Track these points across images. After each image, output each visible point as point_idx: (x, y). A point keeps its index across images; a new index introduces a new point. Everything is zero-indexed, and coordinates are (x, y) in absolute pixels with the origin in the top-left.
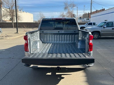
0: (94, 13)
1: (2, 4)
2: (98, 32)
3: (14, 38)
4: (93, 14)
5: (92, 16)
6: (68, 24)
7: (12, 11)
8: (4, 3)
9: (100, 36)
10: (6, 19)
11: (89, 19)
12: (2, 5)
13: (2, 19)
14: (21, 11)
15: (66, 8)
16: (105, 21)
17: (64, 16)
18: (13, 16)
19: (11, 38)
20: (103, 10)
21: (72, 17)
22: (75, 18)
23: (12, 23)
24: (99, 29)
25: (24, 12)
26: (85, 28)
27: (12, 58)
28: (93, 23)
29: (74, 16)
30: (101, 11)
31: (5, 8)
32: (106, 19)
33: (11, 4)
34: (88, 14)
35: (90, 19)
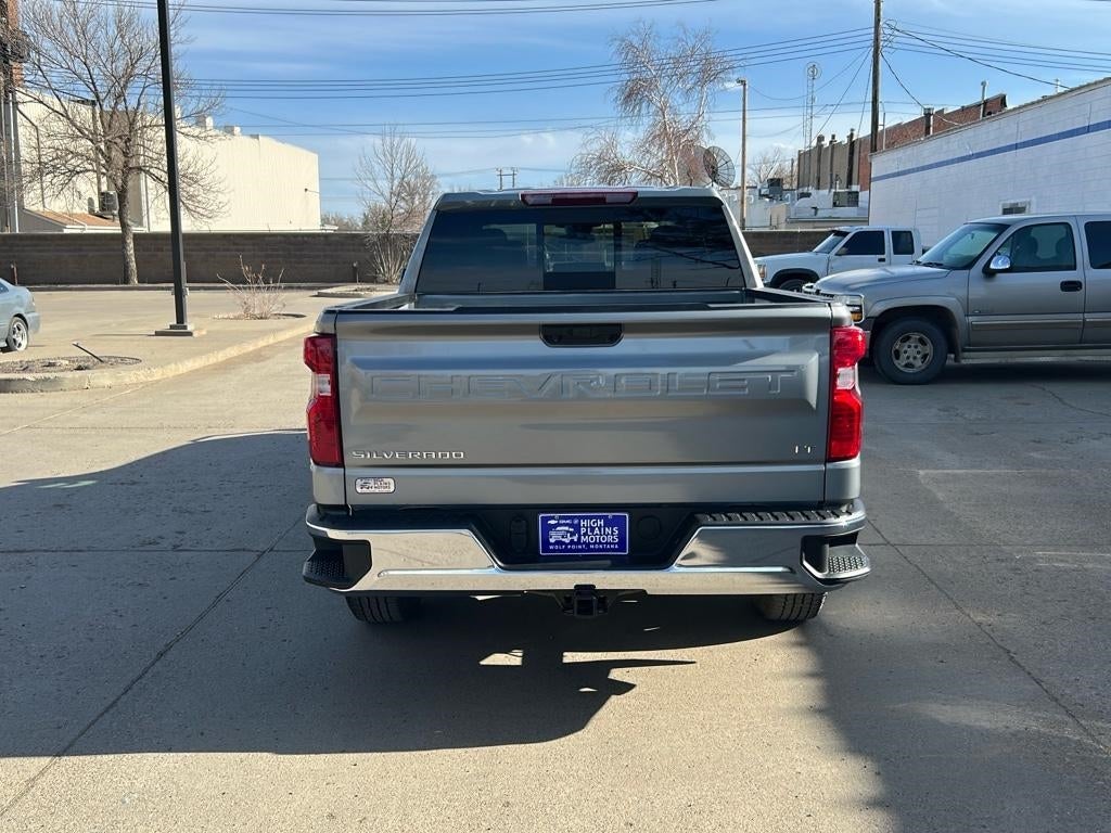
0: (901, 136)
1: (21, 58)
2: (935, 318)
3: (158, 374)
4: (891, 146)
5: (881, 164)
6: (656, 239)
7: (120, 125)
8: (46, 44)
9: (952, 348)
10: (56, 206)
11: (853, 199)
12: (23, 71)
13: (21, 199)
14: (200, 123)
15: (633, 95)
16: (1006, 211)
17: (618, 169)
18: (127, 170)
19: (130, 376)
20: (993, 107)
21: (690, 175)
22: (725, 185)
23: (119, 240)
24: (948, 293)
25: (229, 130)
26: (811, 277)
27: (165, 544)
28: (897, 235)
29: (711, 164)
30: (967, 115)
31: (48, 98)
32: (1019, 200)
33: (113, 57)
34: (852, 144)
35: (863, 196)
